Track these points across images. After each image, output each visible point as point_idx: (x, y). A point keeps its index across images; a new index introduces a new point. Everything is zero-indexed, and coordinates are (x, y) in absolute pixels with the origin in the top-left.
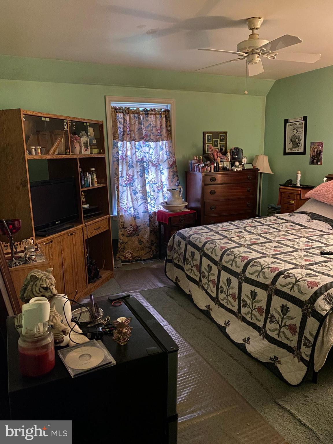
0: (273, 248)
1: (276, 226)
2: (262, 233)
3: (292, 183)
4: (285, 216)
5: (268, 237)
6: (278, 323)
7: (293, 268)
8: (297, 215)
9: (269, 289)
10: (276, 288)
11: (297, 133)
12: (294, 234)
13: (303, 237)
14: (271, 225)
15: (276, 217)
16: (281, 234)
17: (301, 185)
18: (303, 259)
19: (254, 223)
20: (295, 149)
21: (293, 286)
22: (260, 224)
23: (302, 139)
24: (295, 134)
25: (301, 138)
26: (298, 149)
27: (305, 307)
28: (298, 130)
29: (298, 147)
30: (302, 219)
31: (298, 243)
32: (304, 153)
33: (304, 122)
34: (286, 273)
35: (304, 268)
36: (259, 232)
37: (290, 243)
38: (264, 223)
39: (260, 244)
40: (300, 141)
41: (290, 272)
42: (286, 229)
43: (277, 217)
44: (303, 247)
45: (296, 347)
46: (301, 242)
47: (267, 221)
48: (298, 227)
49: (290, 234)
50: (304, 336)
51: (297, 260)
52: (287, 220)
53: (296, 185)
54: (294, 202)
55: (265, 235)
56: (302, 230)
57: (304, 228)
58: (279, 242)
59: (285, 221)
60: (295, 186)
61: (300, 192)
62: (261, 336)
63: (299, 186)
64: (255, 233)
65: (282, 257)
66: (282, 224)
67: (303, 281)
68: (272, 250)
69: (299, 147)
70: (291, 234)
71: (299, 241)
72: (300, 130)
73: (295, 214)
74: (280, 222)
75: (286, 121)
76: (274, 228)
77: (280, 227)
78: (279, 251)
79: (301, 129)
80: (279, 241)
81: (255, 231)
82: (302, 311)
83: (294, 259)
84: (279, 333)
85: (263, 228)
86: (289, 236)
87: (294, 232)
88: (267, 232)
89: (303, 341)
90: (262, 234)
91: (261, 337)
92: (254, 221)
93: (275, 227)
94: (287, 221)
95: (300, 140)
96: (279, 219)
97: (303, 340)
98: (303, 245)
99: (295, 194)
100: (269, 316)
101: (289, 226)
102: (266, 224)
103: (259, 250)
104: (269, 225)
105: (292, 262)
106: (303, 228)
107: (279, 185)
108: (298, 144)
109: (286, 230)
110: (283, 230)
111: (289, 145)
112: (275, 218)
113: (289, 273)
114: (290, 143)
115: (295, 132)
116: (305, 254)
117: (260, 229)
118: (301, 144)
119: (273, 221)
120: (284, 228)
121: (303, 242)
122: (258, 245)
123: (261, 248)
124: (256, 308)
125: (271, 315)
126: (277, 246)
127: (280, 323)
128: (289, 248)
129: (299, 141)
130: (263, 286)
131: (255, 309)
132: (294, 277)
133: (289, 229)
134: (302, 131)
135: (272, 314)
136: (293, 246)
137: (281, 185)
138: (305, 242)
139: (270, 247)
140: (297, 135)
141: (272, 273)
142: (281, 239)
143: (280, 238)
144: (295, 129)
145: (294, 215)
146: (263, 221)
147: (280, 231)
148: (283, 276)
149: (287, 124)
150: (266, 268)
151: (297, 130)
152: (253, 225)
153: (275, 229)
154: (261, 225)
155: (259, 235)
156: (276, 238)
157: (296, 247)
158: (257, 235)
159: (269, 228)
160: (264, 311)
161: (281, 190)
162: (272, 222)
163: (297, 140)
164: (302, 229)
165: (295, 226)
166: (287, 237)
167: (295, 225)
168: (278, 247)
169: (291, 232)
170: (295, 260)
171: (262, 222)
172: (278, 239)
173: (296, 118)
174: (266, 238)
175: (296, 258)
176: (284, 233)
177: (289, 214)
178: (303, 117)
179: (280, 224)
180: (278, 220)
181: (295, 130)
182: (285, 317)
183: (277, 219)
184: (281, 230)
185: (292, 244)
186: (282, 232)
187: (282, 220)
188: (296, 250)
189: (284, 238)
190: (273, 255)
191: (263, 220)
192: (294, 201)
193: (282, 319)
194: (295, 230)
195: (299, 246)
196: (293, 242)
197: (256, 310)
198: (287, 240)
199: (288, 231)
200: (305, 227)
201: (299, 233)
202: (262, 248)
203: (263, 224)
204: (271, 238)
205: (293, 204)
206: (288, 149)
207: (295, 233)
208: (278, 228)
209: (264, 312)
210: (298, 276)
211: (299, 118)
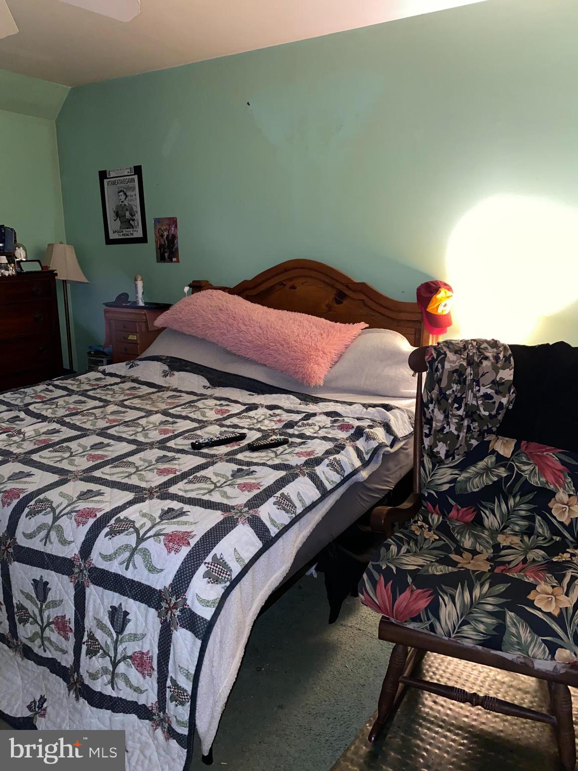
0: (89, 452)
1: (99, 393)
2: (66, 416)
3: (129, 300)
4: (120, 368)
5: (78, 423)
6: (106, 654)
7: (130, 503)
8: (142, 364)
9: (76, 570)
10: (92, 566)
11: (127, 199)
12: (138, 406)
13: (157, 412)
14: (89, 393)
15: (101, 372)
16: (109, 412)
17: (145, 303)
18: (155, 471)
19: (51, 391)
20: (128, 231)
21: (132, 555)
22: (65, 393)
23: (137, 211)
24: (122, 202)
25: (135, 210)
26: (131, 232)
27: (164, 604)
28: (127, 194)
29: (131, 227)
30: (152, 371)
31: (146, 429)
32: (144, 240)
33: (136, 177)
34: (112, 521)
35: (156, 495)
36: (61, 412)
37: (126, 432)
38: (74, 388)
39: (58, 447)
40: (135, 215)
41: (122, 515)
42: (122, 397)
43: (103, 372)
44: (155, 436)
45: (157, 705)
46: (152, 425)
47: (81, 383)
48: (145, 390)
49: (128, 410)
50: (169, 680)
51: (141, 474)
52: (124, 377)
53: (136, 302)
54: (136, 339)
55: (73, 418)
56: (154, 397)
57: (157, 390)
58: (102, 433)
59: (118, 380)
60: (135, 306)
61: (145, 318)
62: (71, 693)
63: (143, 305)
64: (49, 416)
65: (107, 474)
66: (113, 387)
67: (154, 535)
68: (86, 458)
69: (133, 228)
70: (131, 409)
71: (147, 422)
72: (132, 193)
73: (139, 363)
74: (108, 383)
75: (103, 175)
76: (94, 398)
77: (109, 394)
78: (102, 457)
79: (133, 191)
80: (103, 429)
81: (50, 411)
82: (158, 617)
83: (135, 472)
84: (113, 678)
85: (70, 402)
86: (125, 414)
87: (136, 402)
88: (79, 411)
89: (168, 690)
90: (65, 418)
91: (73, 695)
92: (51, 387)
93: (98, 396)
94: (123, 380)
95: (133, 214)
96: (107, 377)
97: (168, 687)
98: (155, 432)
99: (137, 322)
100: (85, 638)
101: (128, 389)
102: (78, 390)
103: (51, 464)
104: (84, 393)
105: (130, 482)
106: (155, 390)
107: (103, 304)
108: (131, 222)
109: (121, 399)
110: (114, 401)
111: (114, 224)
112: (100, 375)
113: (122, 518)
114: (115, 220)
115: (123, 197)
116: (159, 455)
117: (64, 404)
118: (136, 222)
119: (94, 383)
120: (117, 395)
121: (154, 424)
122: (51, 449)
123: (56, 457)
124: (52, 623)
125: (88, 635)
126: (98, 444)
127: (112, 654)
128: (125, 444)
129: (132, 216)
130: (62, 565)
131: (49, 624)
132: (132, 530)
133: (127, 397)
134: (135, 195)
135: (91, 632)
136: (133, 437)
137: (106, 304)
138: (160, 424)
139: (81, 450)
140: (126, 203)
141: (79, 527)
142: (108, 425)
143: (107, 422)
144: (121, 191)
145: (138, 365)
146: (72, 385)
147: (106, 403)
148: (106, 530)
149: (106, 181)
150: (64, 515)
151: (125, 194)
152: (49, 396)
153: (97, 401)
154: (67, 395)
155: (58, 422)
156: (97, 424)
157: (140, 438)
158: (54, 421)
159: (83, 399)
160: (72, 626)
161: (108, 315)
162: (93, 385)
163: (127, 214)
164: (153, 393)
165: (139, 388)
166: (121, 418)
167: (139, 386)
168: (100, 446)
169: (130, 405)
170: (138, 474)
171: (70, 387)
172: (102, 424)
173: (120, 168)
174: (73, 427)
175: (140, 469)
176: (115, 408)
177: (127, 364)
178: (134, 167)
179: (109, 387)
180: (104, 379)
181: (122, 193)
182: (120, 637)
183: (103, 376)
184: (110, 401)
185: (131, 433)
186: (113, 405)
187: (113, 378)
188: (141, 447)
189: (114, 421)
190: (85, 471)
191: (73, 382)
192: (135, 337)
193: (116, 643)
194: (139, 397)
195: (146, 436)
196: (133, 428)
197: (53, 626)
198: (122, 423)
199: (126, 403)
200: (160, 388)
201: (147, 404)
202: (60, 456)
203: (71, 392)
204: (84, 426)
205: (134, 343)
206: (114, 232)
207: (140, 404)
208: (104, 397)
209: (71, 629)
210: (143, 525)
211: (126, 169)
